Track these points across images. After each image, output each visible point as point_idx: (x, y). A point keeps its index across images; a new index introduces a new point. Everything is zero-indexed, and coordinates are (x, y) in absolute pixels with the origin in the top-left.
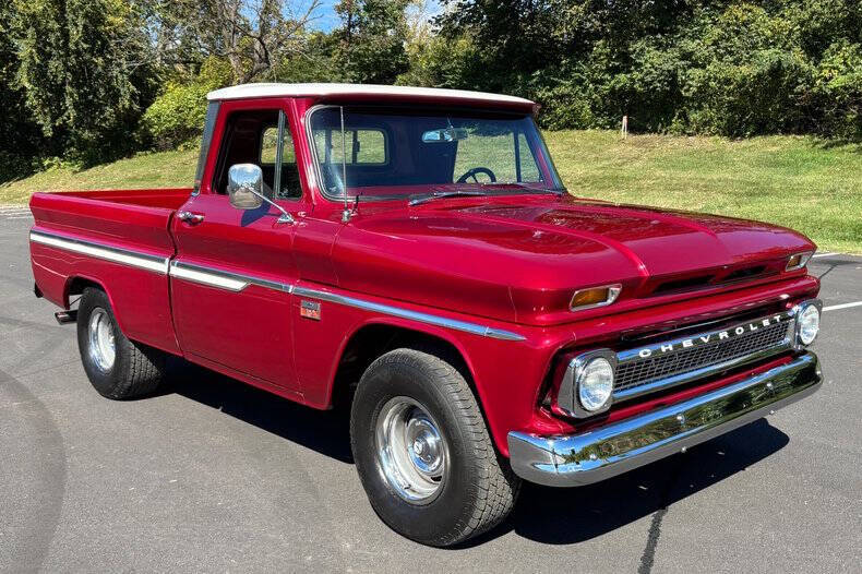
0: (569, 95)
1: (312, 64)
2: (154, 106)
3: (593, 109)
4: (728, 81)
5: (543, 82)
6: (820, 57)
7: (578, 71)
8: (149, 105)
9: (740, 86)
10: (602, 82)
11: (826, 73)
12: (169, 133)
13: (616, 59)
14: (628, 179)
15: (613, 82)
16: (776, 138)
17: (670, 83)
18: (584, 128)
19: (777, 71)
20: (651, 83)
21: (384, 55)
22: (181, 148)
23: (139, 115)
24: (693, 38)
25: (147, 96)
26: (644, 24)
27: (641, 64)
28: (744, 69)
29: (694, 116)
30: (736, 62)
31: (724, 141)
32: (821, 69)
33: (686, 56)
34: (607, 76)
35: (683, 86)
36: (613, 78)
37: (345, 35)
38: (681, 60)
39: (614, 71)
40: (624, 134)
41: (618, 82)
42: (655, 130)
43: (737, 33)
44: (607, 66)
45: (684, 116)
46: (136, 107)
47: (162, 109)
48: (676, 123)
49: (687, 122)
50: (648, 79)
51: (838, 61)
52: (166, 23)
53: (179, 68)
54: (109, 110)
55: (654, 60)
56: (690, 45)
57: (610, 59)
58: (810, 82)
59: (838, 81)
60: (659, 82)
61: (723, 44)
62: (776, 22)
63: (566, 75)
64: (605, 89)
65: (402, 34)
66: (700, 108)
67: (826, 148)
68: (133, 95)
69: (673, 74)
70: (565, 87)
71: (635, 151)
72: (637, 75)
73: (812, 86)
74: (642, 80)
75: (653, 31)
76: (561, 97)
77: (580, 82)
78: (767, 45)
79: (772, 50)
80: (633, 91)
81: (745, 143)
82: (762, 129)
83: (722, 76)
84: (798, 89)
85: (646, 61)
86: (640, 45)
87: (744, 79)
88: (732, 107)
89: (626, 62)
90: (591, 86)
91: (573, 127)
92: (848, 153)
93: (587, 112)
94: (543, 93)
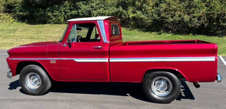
0: (58, 15)
4: (103, 14)
5: (49, 11)
6: (127, 10)
7: (60, 9)
10: (68, 12)
11: (129, 13)
13: (72, 7)
15: (72, 13)
17: (89, 14)
18: (61, 24)
20: (84, 13)
27: (81, 8)
30: (105, 9)
32: (127, 13)
33: (92, 7)
34: (69, 11)
35: (92, 15)
36: (71, 11)
38: (91, 8)
39: (71, 10)
41: (73, 13)
44: (69, 8)
55: (84, 8)
56: (94, 5)
57: (70, 7)
59: (131, 16)
60: (86, 13)
64: (69, 14)
67: (130, 30)
69: (90, 11)
70: (57, 13)
72: (80, 11)
74: (82, 12)
76: (55, 16)
77: (61, 12)
84: (123, 16)
85: (82, 8)
90: (64, 13)
91: (58, 24)
92: (136, 31)
93: (62, 20)
94: (49, 14)
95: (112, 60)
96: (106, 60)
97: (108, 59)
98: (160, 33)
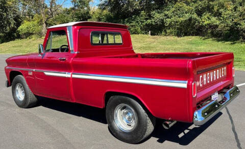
0: (135, 25)
1: (65, 16)
2: (20, 27)
3: (141, 29)
4: (177, 22)
5: (128, 22)
6: (201, 16)
7: (137, 19)
8: (19, 26)
9: (181, 23)
10: (143, 22)
11: (203, 20)
12: (25, 34)
14: (153, 47)
15: (146, 22)
16: (190, 37)
17: (162, 22)
18: (138, 34)
19: (190, 19)
21: (84, 14)
22: (28, 38)
23: (16, 29)
24: (168, 11)
25: (18, 24)
26: (155, 7)
27: (154, 17)
28: (182, 19)
29: (168, 31)
30: (179, 17)
31: (176, 38)
33: (166, 15)
34: (145, 20)
35: (165, 23)
37: (73, 9)
38: (164, 16)
39: (147, 19)
40: (150, 35)
41: (148, 22)
42: (157, 35)
43: (179, 9)
44: (145, 18)
45: (165, 31)
46: (15, 27)
47: (23, 28)
48: (163, 33)
49: (166, 33)
50: (156, 21)
51: (206, 17)
52: (23, 4)
53: (27, 17)
54: (8, 28)
55: (157, 16)
56: (167, 13)
57: (146, 16)
58: (199, 22)
59: (206, 23)
60: (159, 22)
61: (175, 12)
62: (188, 7)
63: (134, 20)
64: (144, 24)
65: (89, 9)
66: (169, 29)
68: (14, 24)
69: (163, 20)
70: (134, 23)
71: (153, 40)
72: (153, 20)
73: (200, 23)
75: (157, 9)
76: (132, 26)
77: (137, 22)
78: (186, 13)
79: (188, 14)
80: (152, 24)
81: (182, 38)
82: (186, 34)
83: (175, 20)
84: (196, 24)
86: (154, 12)
87: (182, 21)
88: (178, 29)
89: (150, 17)
90: (140, 23)
91: (136, 34)
92: (210, 41)
93: (139, 30)
94: (128, 25)
95: (74, 76)
96: (67, 75)
97: (71, 73)
98: (234, 43)
